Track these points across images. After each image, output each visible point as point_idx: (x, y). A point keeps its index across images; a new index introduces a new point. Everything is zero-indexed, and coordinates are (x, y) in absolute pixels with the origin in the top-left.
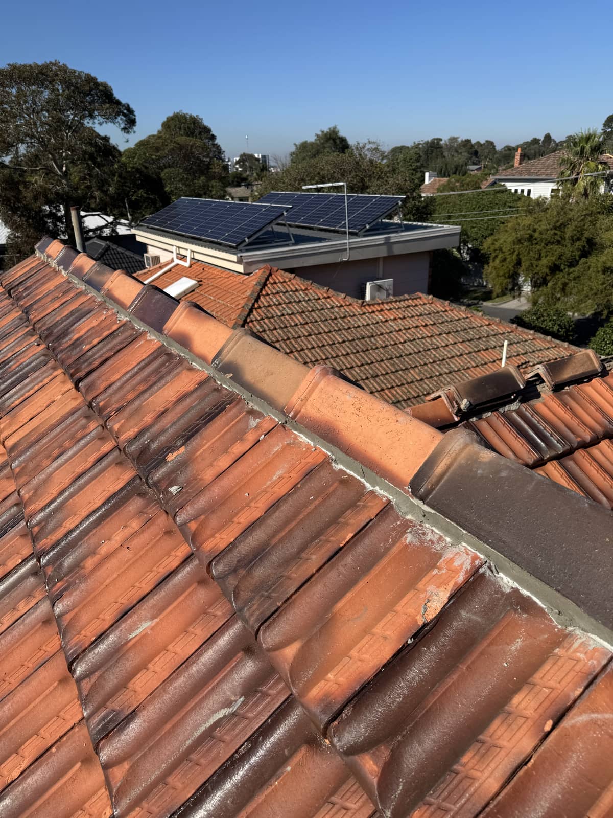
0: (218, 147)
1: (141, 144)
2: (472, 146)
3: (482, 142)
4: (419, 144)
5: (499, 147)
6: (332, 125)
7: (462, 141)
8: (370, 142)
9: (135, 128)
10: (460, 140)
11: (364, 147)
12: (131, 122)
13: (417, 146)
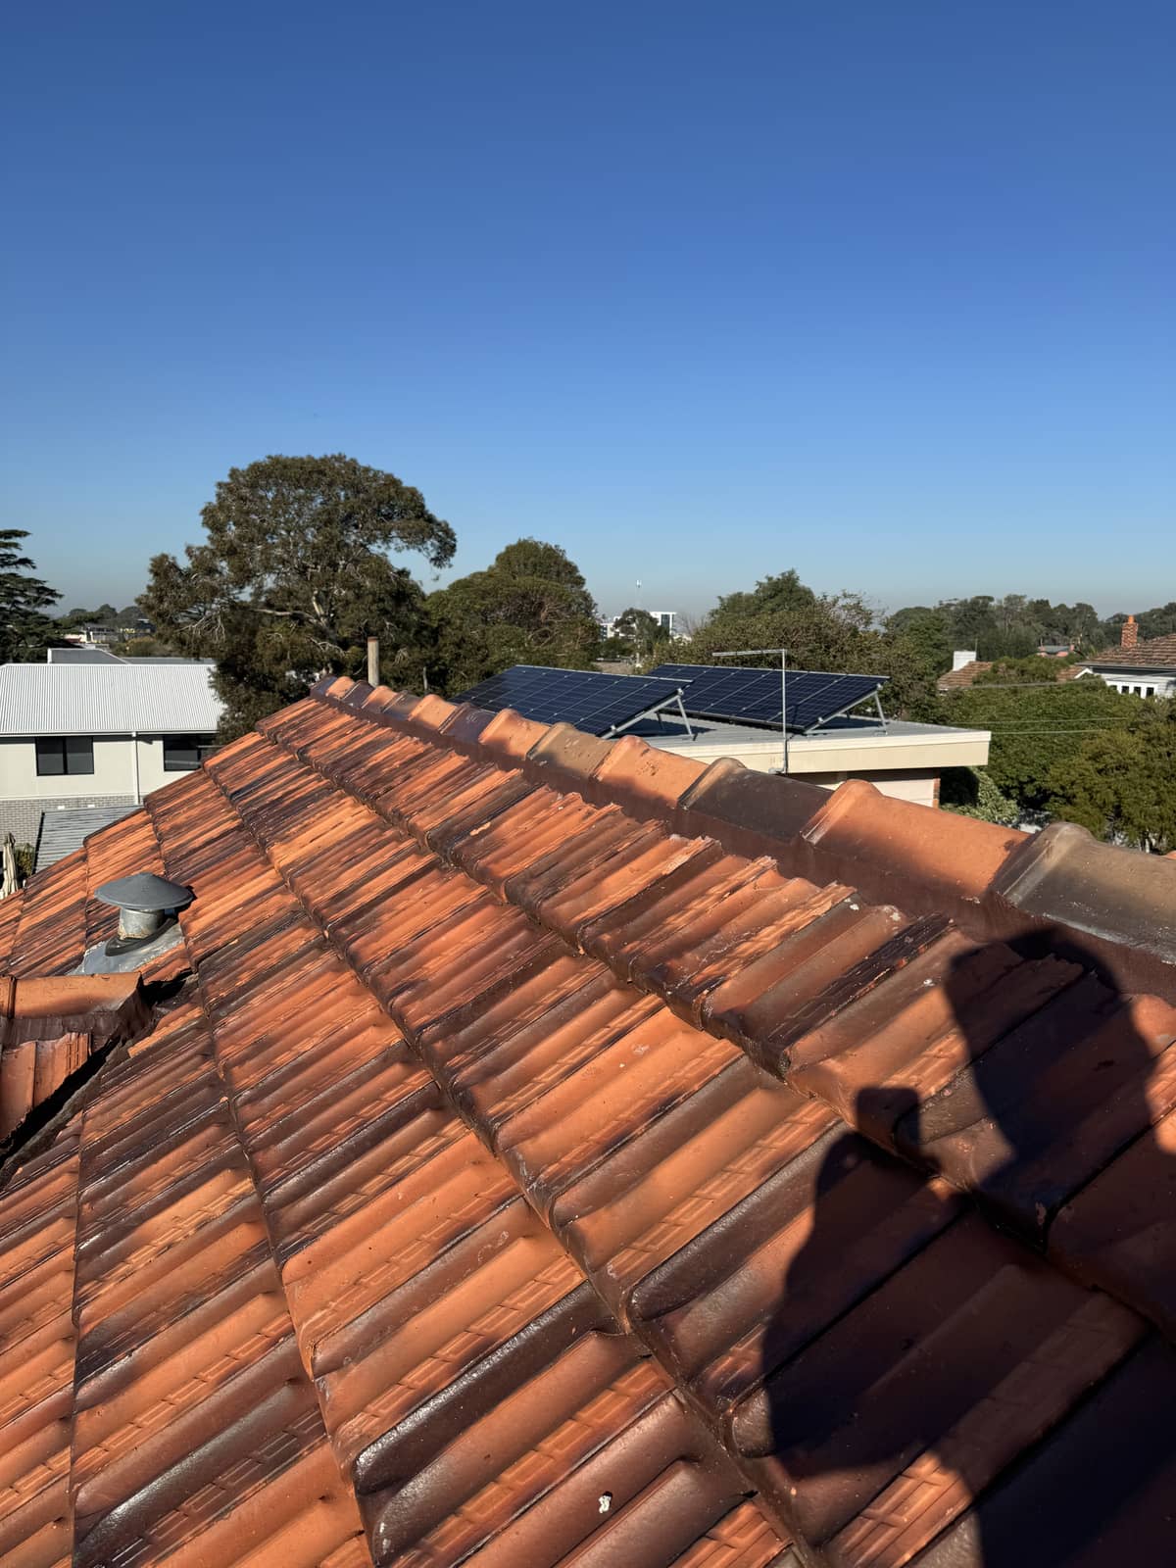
0: (586, 597)
1: (460, 586)
2: (1052, 612)
3: (1071, 606)
4: (949, 605)
5: (1103, 616)
6: (786, 569)
7: (1031, 603)
8: (845, 596)
9: (452, 560)
10: (1026, 600)
11: (835, 602)
12: (446, 549)
13: (945, 608)
